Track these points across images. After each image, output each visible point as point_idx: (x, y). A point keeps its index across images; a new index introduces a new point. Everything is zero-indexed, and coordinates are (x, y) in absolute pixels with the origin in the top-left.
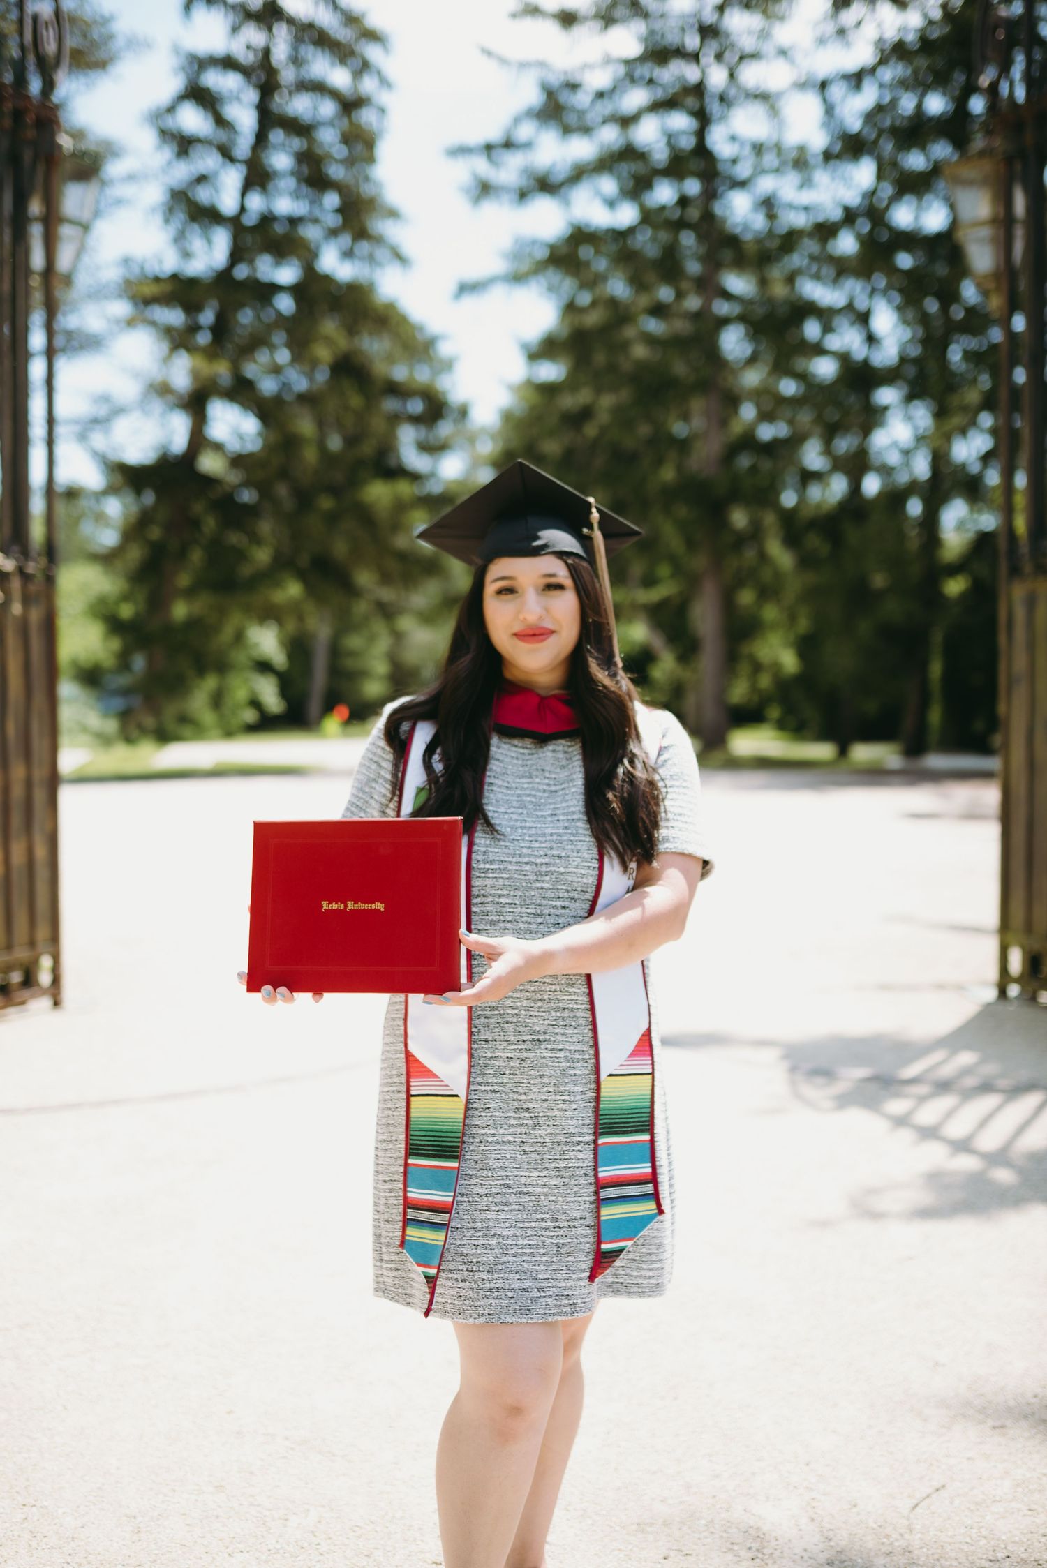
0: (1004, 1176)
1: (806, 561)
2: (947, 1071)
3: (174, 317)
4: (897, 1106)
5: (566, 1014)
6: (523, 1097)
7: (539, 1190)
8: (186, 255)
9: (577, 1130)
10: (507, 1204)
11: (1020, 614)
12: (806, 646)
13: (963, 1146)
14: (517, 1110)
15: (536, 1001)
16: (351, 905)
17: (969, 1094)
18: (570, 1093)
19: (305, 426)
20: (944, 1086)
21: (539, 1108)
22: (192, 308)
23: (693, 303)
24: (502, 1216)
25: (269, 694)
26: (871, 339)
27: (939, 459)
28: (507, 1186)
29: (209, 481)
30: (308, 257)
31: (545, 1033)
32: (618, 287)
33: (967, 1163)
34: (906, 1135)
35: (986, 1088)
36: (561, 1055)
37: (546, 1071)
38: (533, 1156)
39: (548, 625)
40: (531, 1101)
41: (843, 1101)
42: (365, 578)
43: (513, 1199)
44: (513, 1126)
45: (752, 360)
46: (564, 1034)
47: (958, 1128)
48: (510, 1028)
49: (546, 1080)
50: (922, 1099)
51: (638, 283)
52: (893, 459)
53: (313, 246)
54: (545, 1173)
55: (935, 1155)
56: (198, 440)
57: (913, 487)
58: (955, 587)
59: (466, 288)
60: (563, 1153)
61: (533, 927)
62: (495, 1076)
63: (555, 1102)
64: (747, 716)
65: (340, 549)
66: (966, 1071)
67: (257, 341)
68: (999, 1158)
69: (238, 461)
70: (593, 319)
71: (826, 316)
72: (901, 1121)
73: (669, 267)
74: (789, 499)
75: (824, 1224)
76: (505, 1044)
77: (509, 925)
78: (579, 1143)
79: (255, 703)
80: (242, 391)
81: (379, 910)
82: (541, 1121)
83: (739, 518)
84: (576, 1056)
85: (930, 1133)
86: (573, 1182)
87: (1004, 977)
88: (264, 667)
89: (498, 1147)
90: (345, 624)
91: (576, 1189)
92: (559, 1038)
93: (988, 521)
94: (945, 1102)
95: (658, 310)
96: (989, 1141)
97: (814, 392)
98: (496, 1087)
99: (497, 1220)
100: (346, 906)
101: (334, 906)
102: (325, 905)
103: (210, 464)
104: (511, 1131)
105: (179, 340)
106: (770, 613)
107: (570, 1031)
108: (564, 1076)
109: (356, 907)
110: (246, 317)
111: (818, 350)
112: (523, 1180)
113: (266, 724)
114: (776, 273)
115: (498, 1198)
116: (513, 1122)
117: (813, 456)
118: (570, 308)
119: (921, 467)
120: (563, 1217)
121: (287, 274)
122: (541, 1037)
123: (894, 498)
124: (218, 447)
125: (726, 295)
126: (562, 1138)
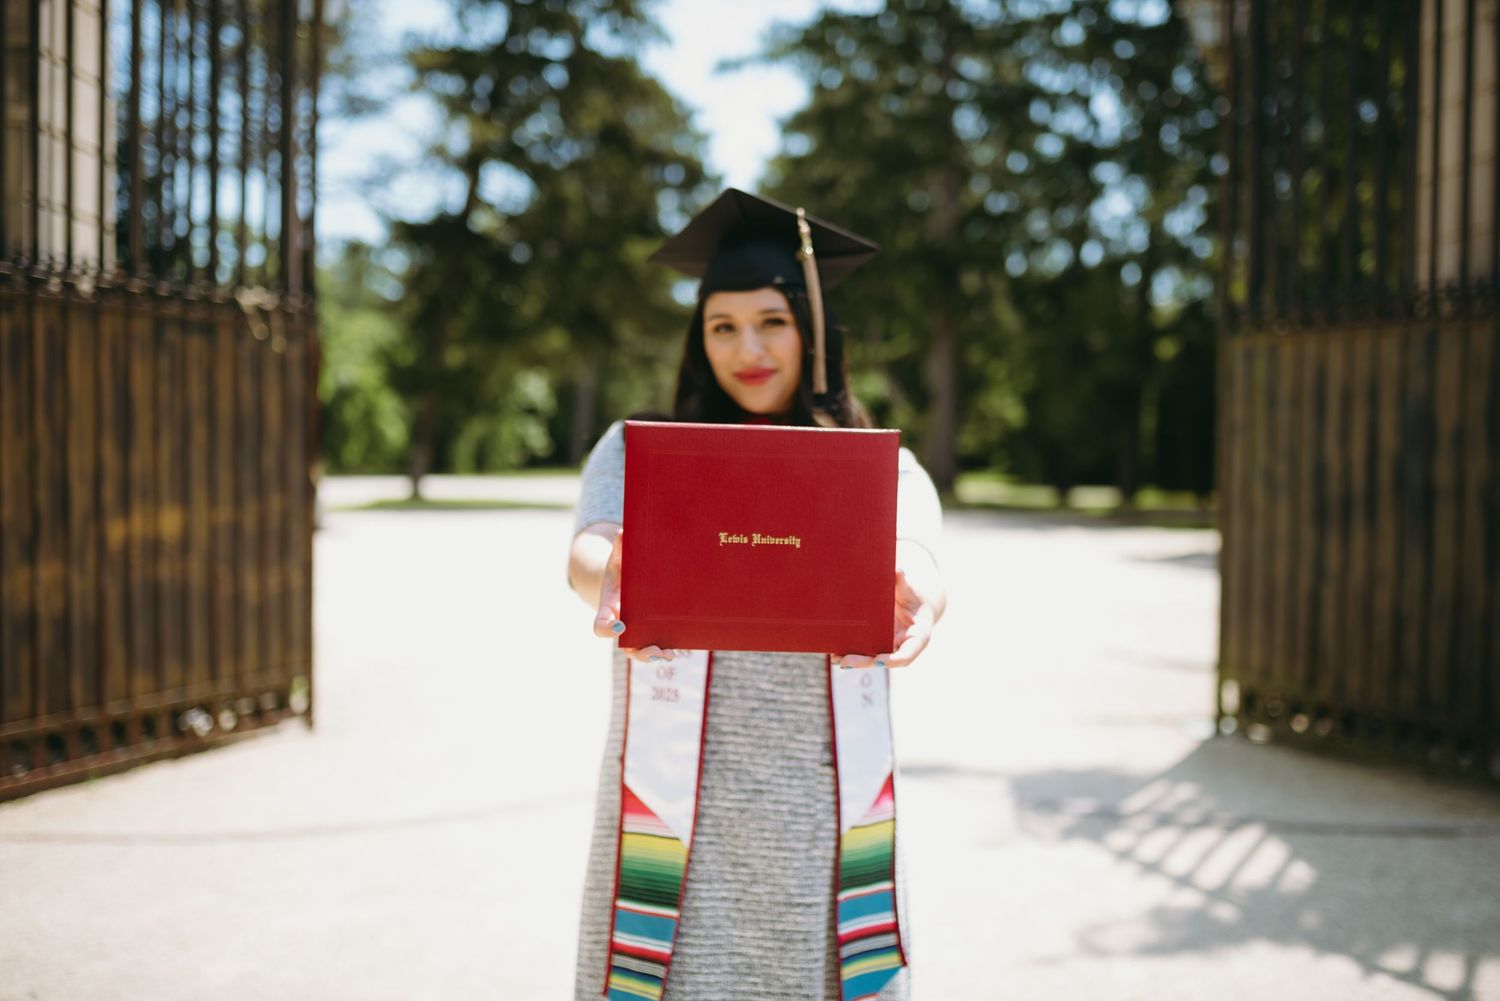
0: (1225, 912)
1: (1032, 322)
2: (1167, 806)
3: (452, 84)
4: (1120, 839)
5: (793, 763)
6: (741, 852)
7: (752, 952)
8: (465, 29)
9: (799, 891)
10: (719, 965)
11: (1239, 367)
12: (1032, 401)
13: (1184, 881)
14: (734, 865)
15: (760, 747)
16: (757, 539)
17: (1190, 828)
18: (794, 850)
19: (572, 188)
20: (1164, 820)
21: (759, 865)
22: (470, 77)
23: (931, 83)
24: (712, 979)
25: (537, 437)
26: (1094, 122)
27: (1156, 233)
28: (719, 946)
29: (481, 240)
30: (578, 32)
31: (768, 783)
32: (864, 69)
33: (1188, 899)
34: (1128, 870)
35: (1205, 822)
36: (785, 808)
37: (767, 825)
38: (749, 915)
39: (768, 364)
40: (749, 856)
41: (1069, 834)
42: (627, 331)
43: (724, 960)
44: (727, 881)
45: (985, 139)
46: (789, 786)
47: (1180, 863)
48: (730, 775)
49: (767, 835)
50: (1144, 834)
51: (883, 65)
52: (1111, 232)
53: (580, 24)
54: (760, 934)
55: (1156, 892)
56: (474, 200)
57: (1130, 257)
58: (1167, 349)
59: (726, 66)
60: (781, 914)
61: (760, 667)
62: (712, 826)
63: (776, 859)
64: (975, 463)
65: (602, 301)
66: (1187, 805)
67: (528, 110)
68: (1220, 894)
69: (512, 220)
70: (841, 98)
71: (1054, 101)
72: (1124, 855)
73: (909, 50)
74: (1016, 264)
75: (1050, 961)
76: (724, 793)
77: (734, 664)
78: (799, 905)
79: (523, 444)
80: (514, 156)
81: (794, 546)
82: (760, 878)
83: (970, 281)
84: (802, 810)
85: (1152, 868)
86: (790, 946)
87: (1220, 715)
88: (531, 411)
89: (712, 904)
90: (607, 373)
91: (792, 954)
92: (785, 789)
93: (1201, 287)
94: (1164, 837)
95: (901, 91)
96: (1212, 875)
97: (1042, 168)
98: (713, 839)
99: (707, 984)
100: (751, 540)
101: (735, 539)
102: (723, 536)
103: (482, 222)
104: (727, 886)
105: (457, 106)
106: (998, 370)
107: (795, 782)
108: (787, 831)
109: (764, 541)
110: (519, 89)
111: (1045, 129)
112: (736, 940)
113: (533, 463)
114: (1007, 61)
115: (711, 960)
116: (729, 877)
117: (1038, 224)
118: (819, 89)
119: (1138, 239)
120: (775, 983)
121: (557, 48)
122: (763, 787)
123: (1113, 266)
124: (490, 206)
125: (960, 77)
126: (780, 898)
